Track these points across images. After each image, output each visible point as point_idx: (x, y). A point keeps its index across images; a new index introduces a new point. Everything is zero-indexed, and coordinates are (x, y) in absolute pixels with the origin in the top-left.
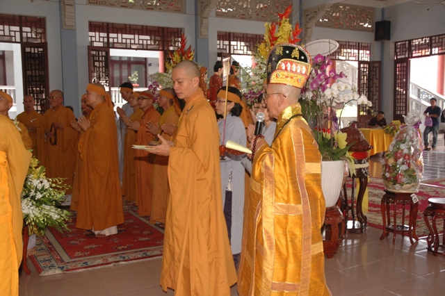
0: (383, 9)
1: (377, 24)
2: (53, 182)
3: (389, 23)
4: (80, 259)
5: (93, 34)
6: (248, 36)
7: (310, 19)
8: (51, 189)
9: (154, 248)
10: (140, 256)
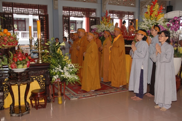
0: (170, 1)
1: (167, 7)
2: (75, 65)
3: (172, 6)
4: (81, 94)
5: (64, 11)
6: (120, 12)
7: (143, 5)
8: (75, 68)
9: (106, 90)
10: (103, 93)
